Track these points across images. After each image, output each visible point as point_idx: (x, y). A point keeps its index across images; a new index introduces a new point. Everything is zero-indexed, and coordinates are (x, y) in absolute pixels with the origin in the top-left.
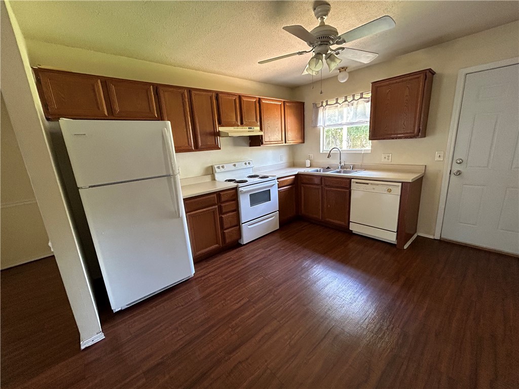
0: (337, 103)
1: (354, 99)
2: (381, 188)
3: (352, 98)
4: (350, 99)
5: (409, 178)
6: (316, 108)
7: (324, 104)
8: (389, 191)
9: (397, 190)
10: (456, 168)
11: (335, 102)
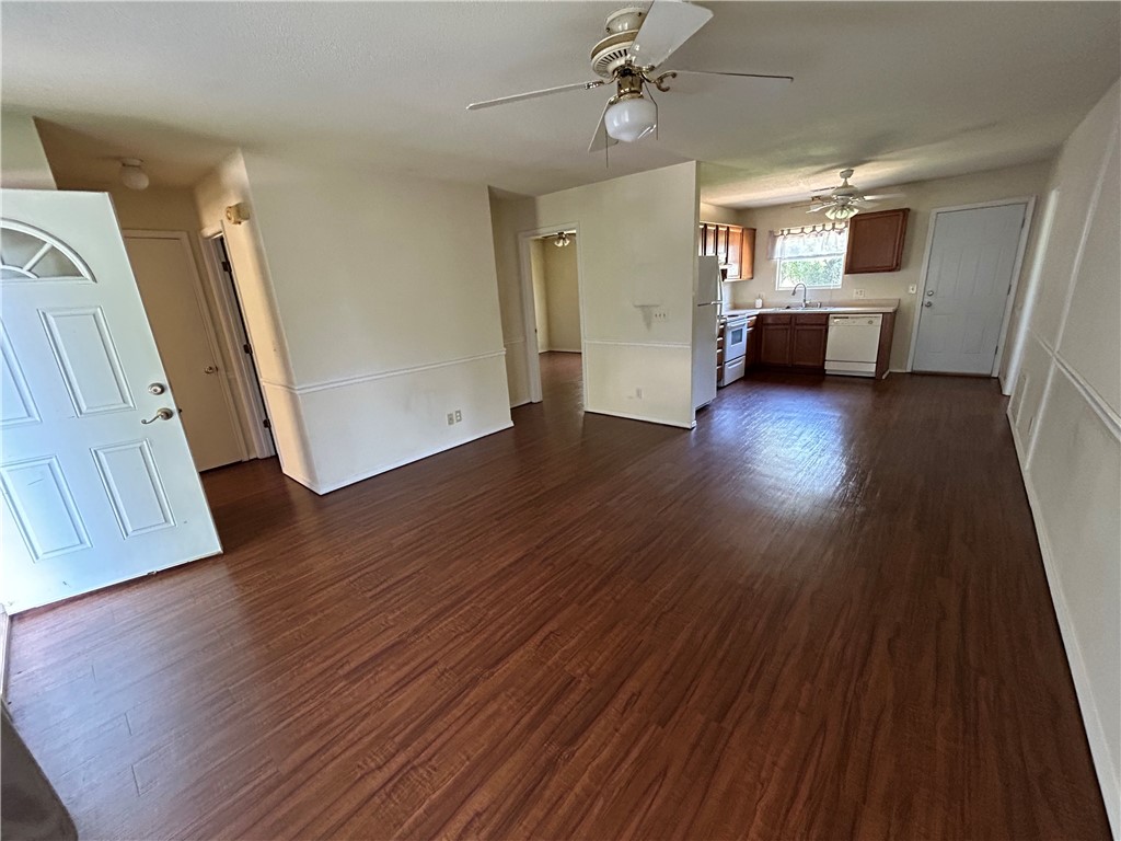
0: (802, 232)
1: (824, 229)
2: (864, 321)
3: (821, 228)
4: (819, 229)
5: (890, 310)
6: (773, 237)
7: (785, 232)
8: (871, 322)
9: (878, 321)
10: (927, 300)
11: (800, 230)
